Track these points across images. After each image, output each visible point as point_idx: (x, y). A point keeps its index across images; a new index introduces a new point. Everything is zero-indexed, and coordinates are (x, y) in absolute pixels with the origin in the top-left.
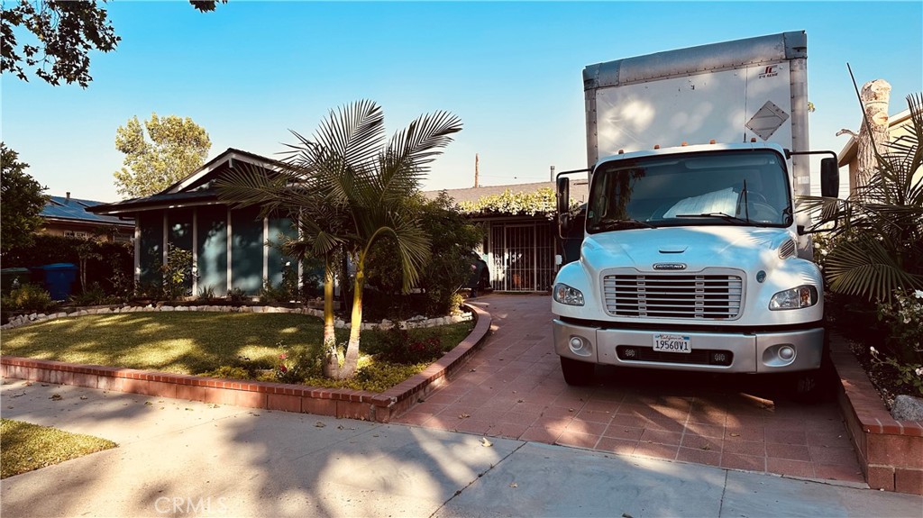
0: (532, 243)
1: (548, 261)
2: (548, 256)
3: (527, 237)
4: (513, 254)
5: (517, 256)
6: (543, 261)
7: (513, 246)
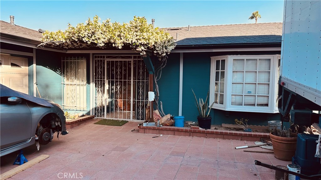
0: (130, 75)
1: (143, 93)
2: (143, 88)
3: (125, 70)
4: (112, 85)
5: (116, 88)
6: (138, 93)
7: (112, 78)
